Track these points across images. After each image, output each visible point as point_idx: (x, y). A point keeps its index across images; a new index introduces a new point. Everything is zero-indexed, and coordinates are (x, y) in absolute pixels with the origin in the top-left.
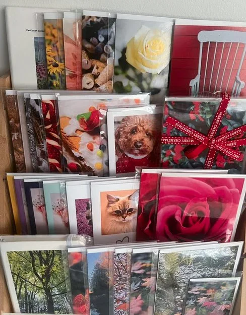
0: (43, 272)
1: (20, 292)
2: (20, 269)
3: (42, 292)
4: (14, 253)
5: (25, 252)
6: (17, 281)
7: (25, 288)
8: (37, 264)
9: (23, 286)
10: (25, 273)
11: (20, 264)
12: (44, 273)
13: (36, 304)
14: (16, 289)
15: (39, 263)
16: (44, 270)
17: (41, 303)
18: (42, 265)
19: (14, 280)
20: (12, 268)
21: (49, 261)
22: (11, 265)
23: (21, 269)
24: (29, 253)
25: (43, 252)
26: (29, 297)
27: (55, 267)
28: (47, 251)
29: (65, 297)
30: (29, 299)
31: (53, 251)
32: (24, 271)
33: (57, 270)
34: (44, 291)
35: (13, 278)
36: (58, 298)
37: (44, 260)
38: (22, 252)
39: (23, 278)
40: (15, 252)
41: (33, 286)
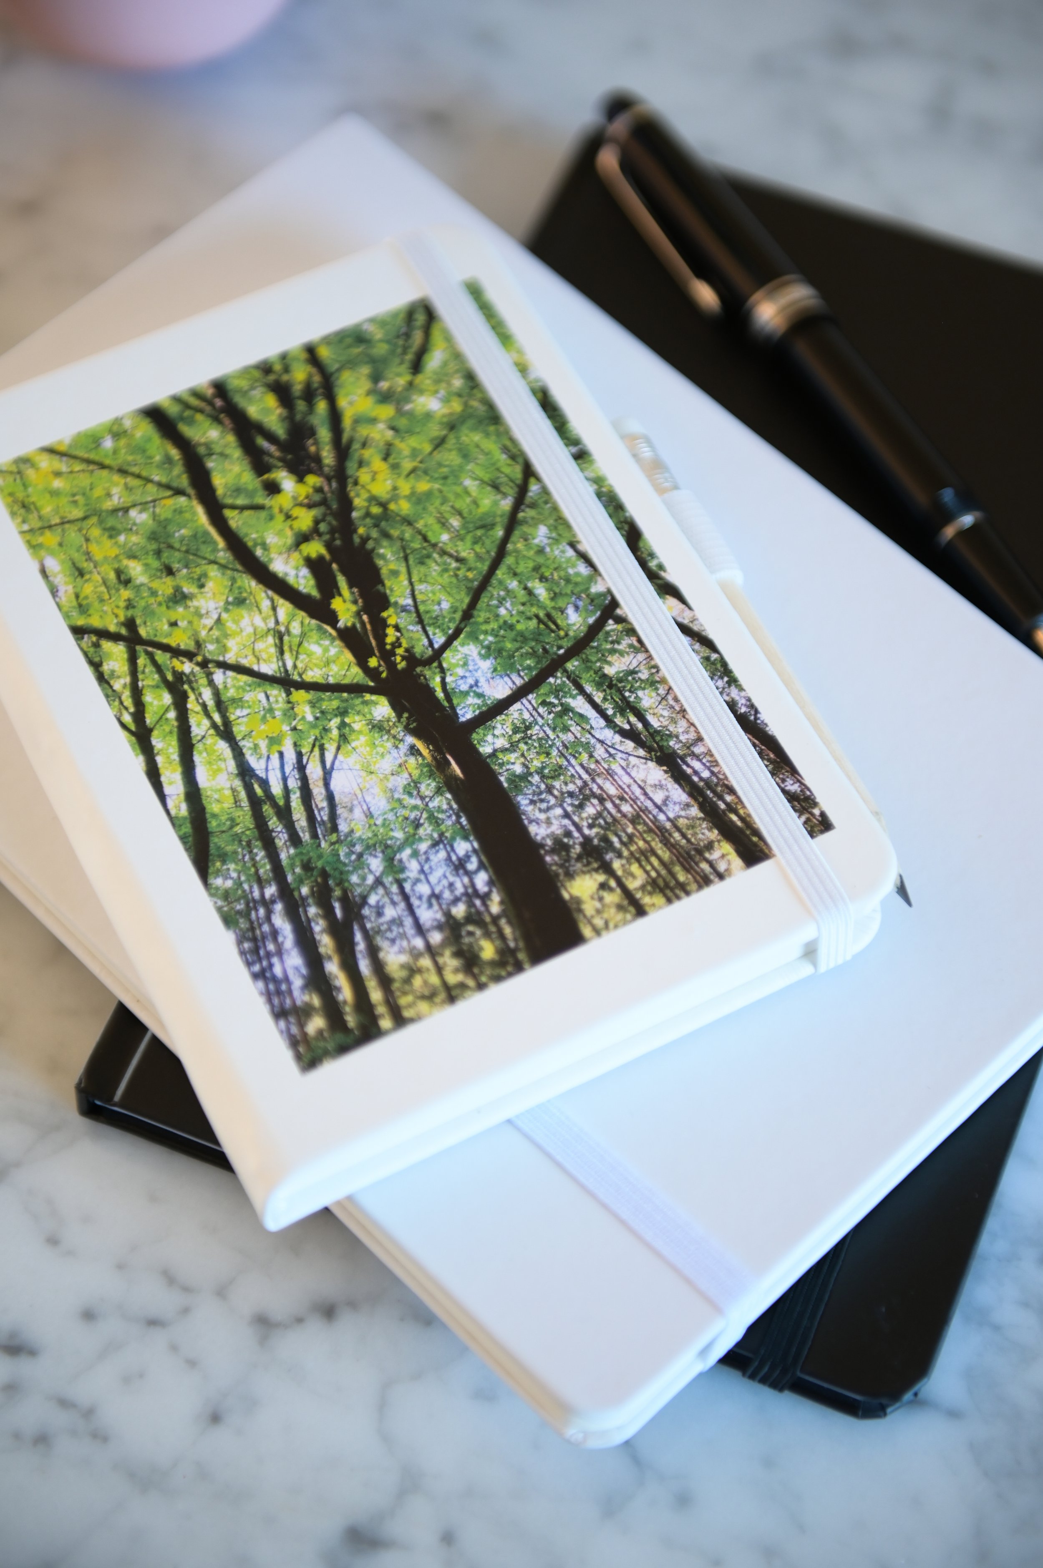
0: (303, 538)
1: (193, 794)
2: (124, 579)
3: (378, 727)
4: (46, 463)
5: (117, 431)
6: (137, 693)
7: (226, 733)
8: (238, 490)
9: (199, 726)
10: (179, 598)
11: (112, 532)
12: (315, 548)
13: (376, 864)
14: (154, 774)
15: (249, 479)
16: (305, 519)
17: (411, 840)
18: (273, 488)
19: (112, 695)
20: (66, 590)
21: (312, 432)
22: (53, 564)
23: (136, 570)
24: (145, 430)
25: (243, 384)
26: (284, 813)
27: (378, 464)
28: (265, 368)
29: (579, 704)
30: (295, 839)
31: (311, 351)
32: (165, 586)
33: (405, 488)
34: (382, 709)
35: (102, 679)
36: (523, 729)
37: (271, 437)
38: (94, 439)
39: (176, 652)
40: (51, 451)
41: (277, 693)
